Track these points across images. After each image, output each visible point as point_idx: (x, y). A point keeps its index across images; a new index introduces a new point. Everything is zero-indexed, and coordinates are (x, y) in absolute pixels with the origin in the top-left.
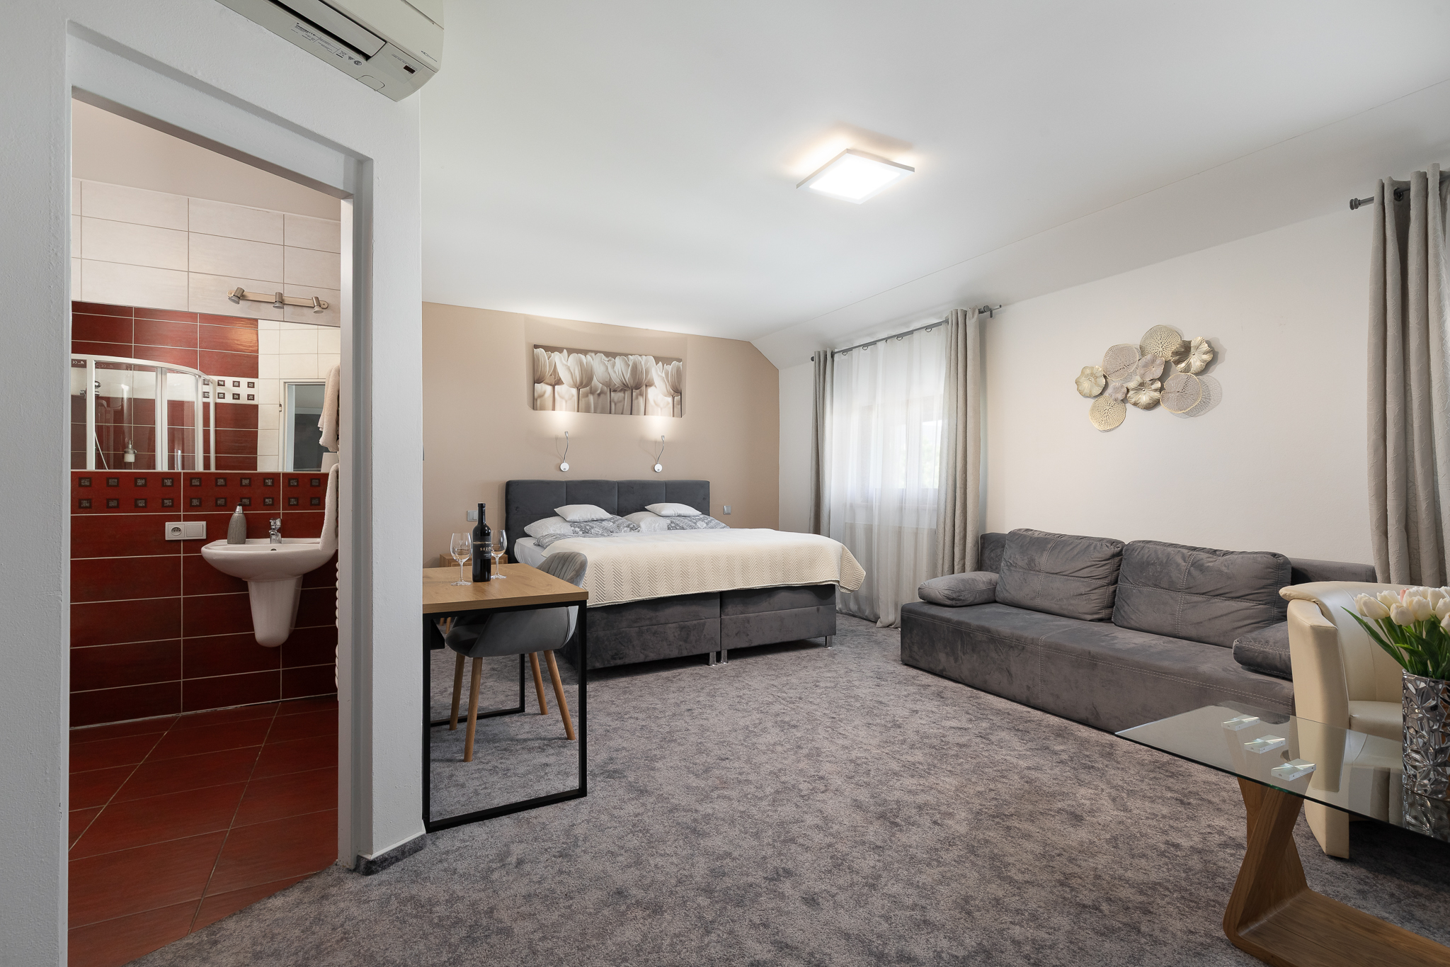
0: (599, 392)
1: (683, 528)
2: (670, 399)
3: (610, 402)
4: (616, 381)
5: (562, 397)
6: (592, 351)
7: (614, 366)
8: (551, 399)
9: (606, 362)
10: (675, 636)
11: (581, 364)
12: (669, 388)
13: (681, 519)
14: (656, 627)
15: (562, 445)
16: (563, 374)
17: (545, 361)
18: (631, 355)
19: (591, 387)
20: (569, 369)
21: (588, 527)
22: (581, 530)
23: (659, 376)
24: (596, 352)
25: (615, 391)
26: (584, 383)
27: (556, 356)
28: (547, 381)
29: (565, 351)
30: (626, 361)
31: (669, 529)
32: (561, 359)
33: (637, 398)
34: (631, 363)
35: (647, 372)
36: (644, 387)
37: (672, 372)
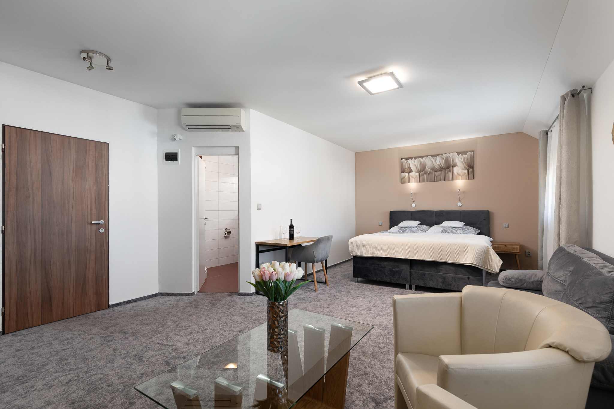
0: (428, 173)
1: (447, 233)
2: (466, 171)
3: (434, 176)
4: (437, 166)
5: (412, 177)
6: (425, 156)
7: (436, 160)
8: (408, 178)
9: (432, 160)
11: (420, 162)
12: (466, 166)
15: (413, 196)
16: (413, 168)
17: (405, 164)
18: (445, 154)
19: (425, 171)
20: (415, 165)
21: (405, 230)
22: (402, 231)
23: (460, 161)
24: (427, 156)
25: (436, 171)
26: (422, 170)
27: (410, 161)
28: (406, 171)
29: (413, 158)
30: (442, 157)
31: (441, 232)
32: (412, 162)
33: (448, 173)
34: (444, 158)
35: (453, 160)
36: (452, 167)
37: (467, 158)
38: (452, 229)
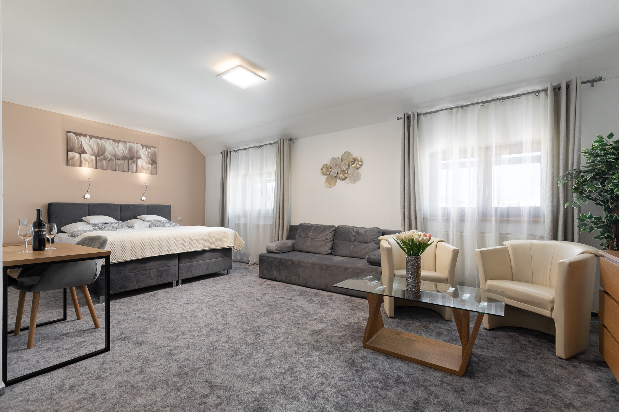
0: (109, 159)
1: (157, 227)
2: (150, 166)
3: (116, 165)
4: (119, 154)
5: (86, 160)
6: (105, 138)
7: (118, 147)
8: (79, 161)
9: (114, 145)
10: (155, 275)
11: (98, 144)
12: (150, 160)
13: (157, 222)
14: (145, 271)
15: (88, 184)
16: (86, 148)
17: (75, 140)
18: (128, 142)
19: (104, 157)
20: (90, 146)
21: (103, 227)
22: (99, 228)
23: (144, 154)
24: (107, 139)
25: (119, 159)
26: (100, 154)
27: (82, 139)
28: (76, 151)
29: (88, 136)
30: (125, 145)
31: (150, 227)
32: (85, 140)
33: (131, 164)
34: (128, 147)
35: (137, 152)
36: (136, 159)
37: (151, 153)
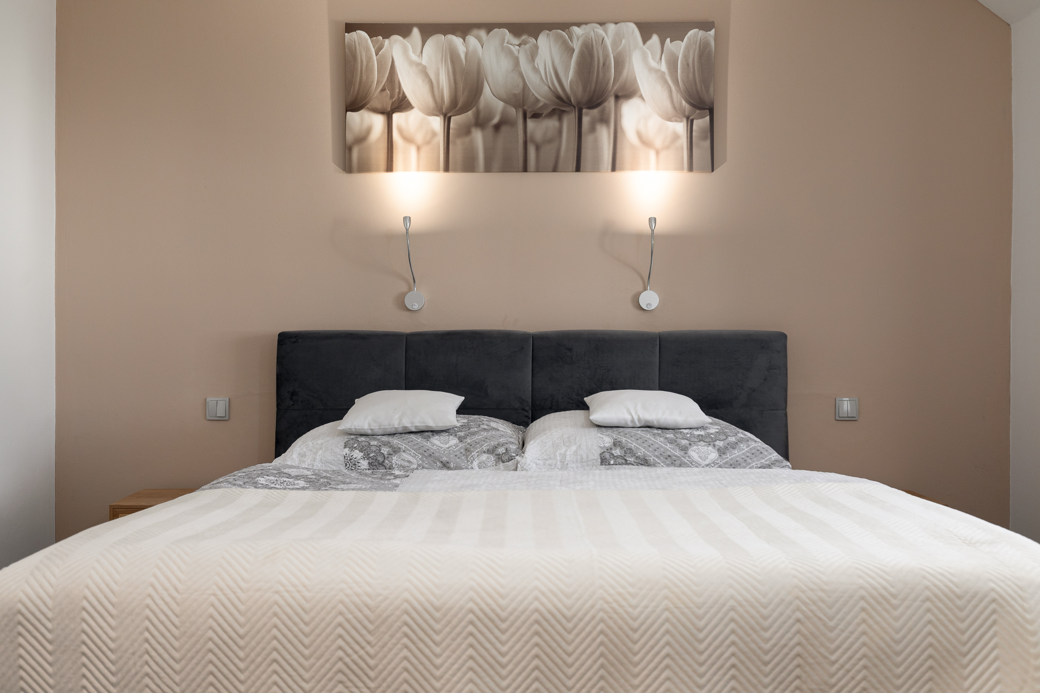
0: (496, 120)
1: (644, 462)
2: (680, 127)
3: (525, 144)
4: (539, 89)
5: (408, 140)
6: (479, 26)
7: (533, 55)
8: (383, 146)
9: (515, 49)
11: (453, 56)
12: (677, 97)
13: (647, 435)
16: (409, 83)
17: (369, 59)
18: (579, 25)
19: (478, 111)
20: (424, 72)
21: (385, 450)
22: (366, 456)
23: (651, 69)
24: (489, 27)
25: (536, 116)
26: (462, 103)
27: (396, 47)
28: (375, 103)
29: (416, 32)
30: (564, 42)
31: (604, 461)
32: (405, 51)
33: (593, 129)
34: (577, 46)
35: (620, 63)
36: (612, 100)
37: (686, 57)
38: (659, 441)
